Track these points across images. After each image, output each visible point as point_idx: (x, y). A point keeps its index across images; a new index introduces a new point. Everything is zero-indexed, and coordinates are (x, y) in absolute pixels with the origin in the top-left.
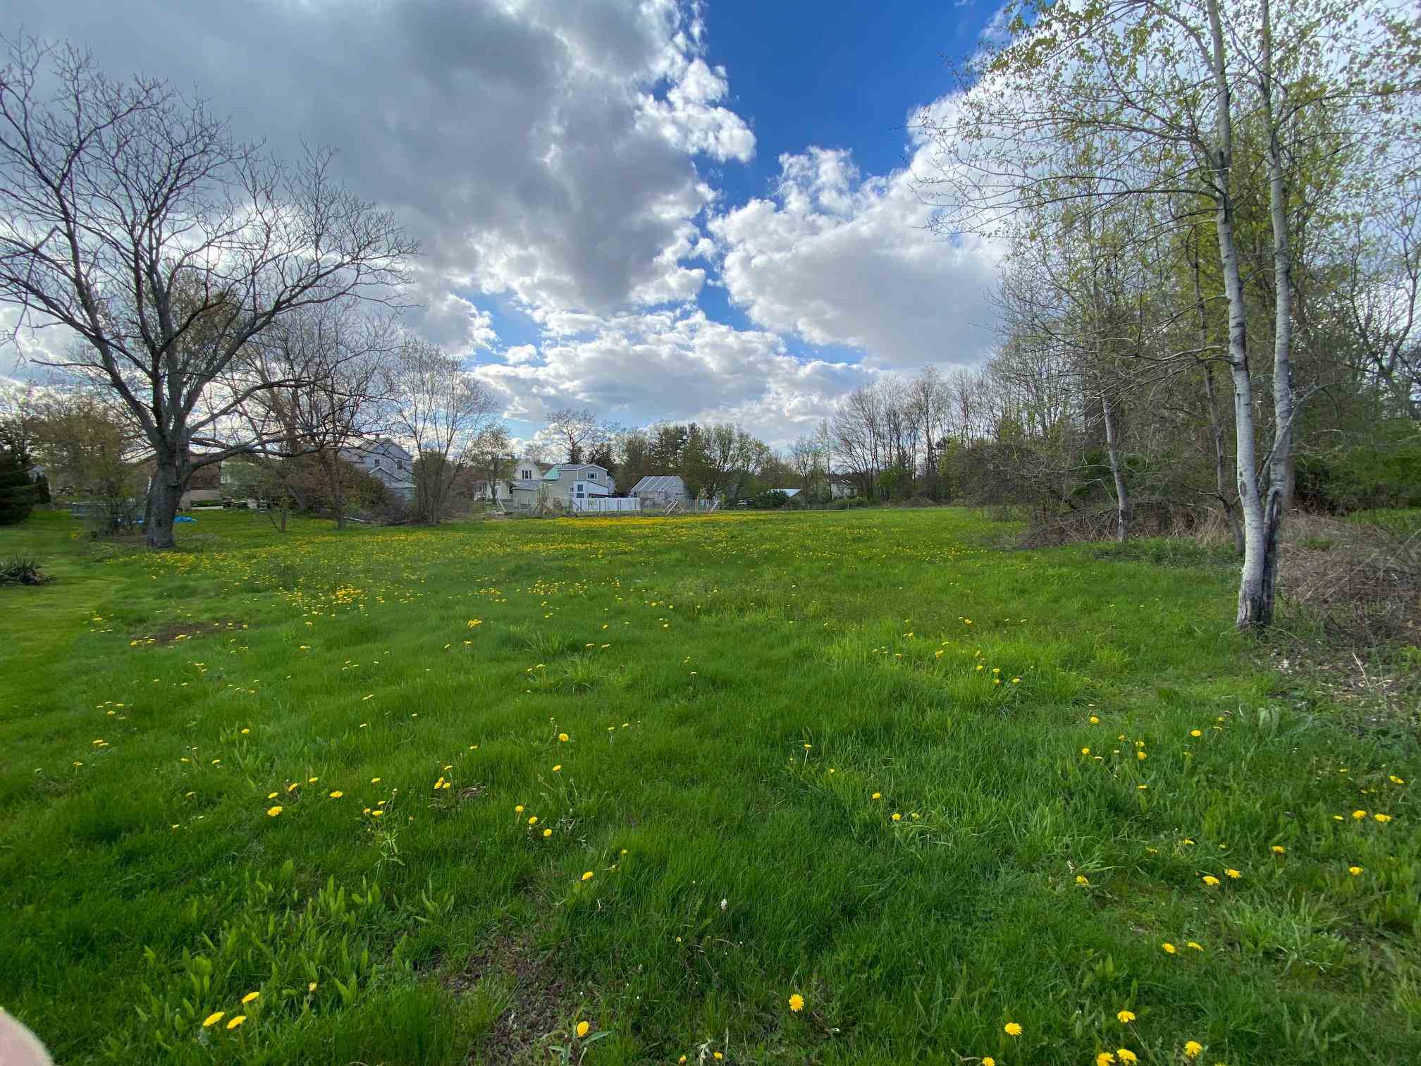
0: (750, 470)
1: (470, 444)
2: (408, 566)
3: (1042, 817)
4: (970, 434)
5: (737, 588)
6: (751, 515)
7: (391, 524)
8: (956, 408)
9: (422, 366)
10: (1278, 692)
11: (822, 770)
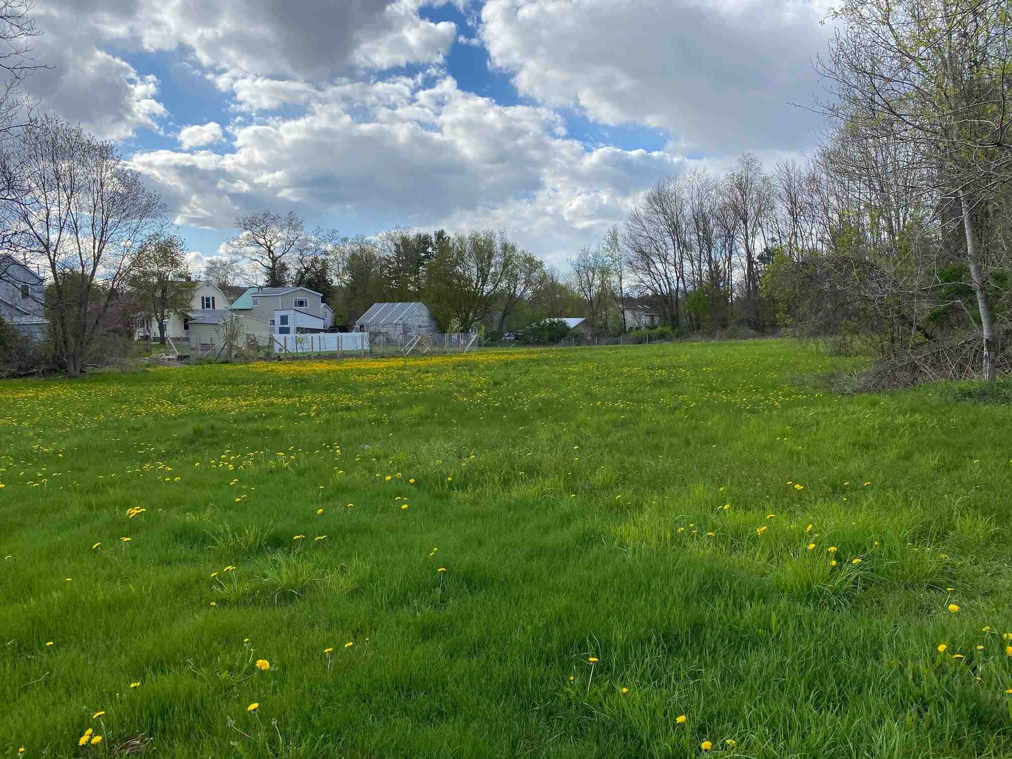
0: (518, 294)
1: (127, 262)
2: (39, 435)
4: (800, 243)
5: (500, 452)
6: (520, 354)
7: (14, 376)
9: (56, 152)
11: (612, 690)
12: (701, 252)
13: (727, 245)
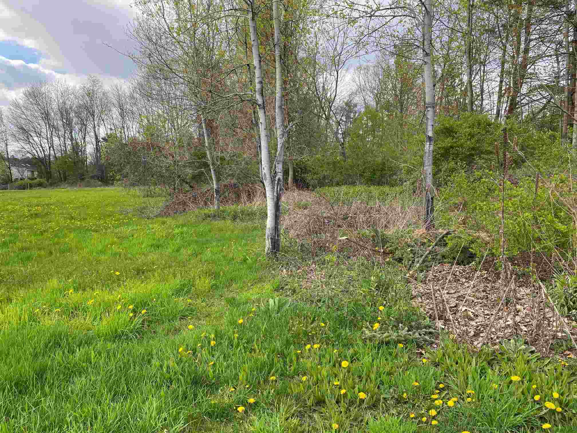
3: (151, 404)
10: (279, 289)
12: (65, 132)
13: (82, 130)
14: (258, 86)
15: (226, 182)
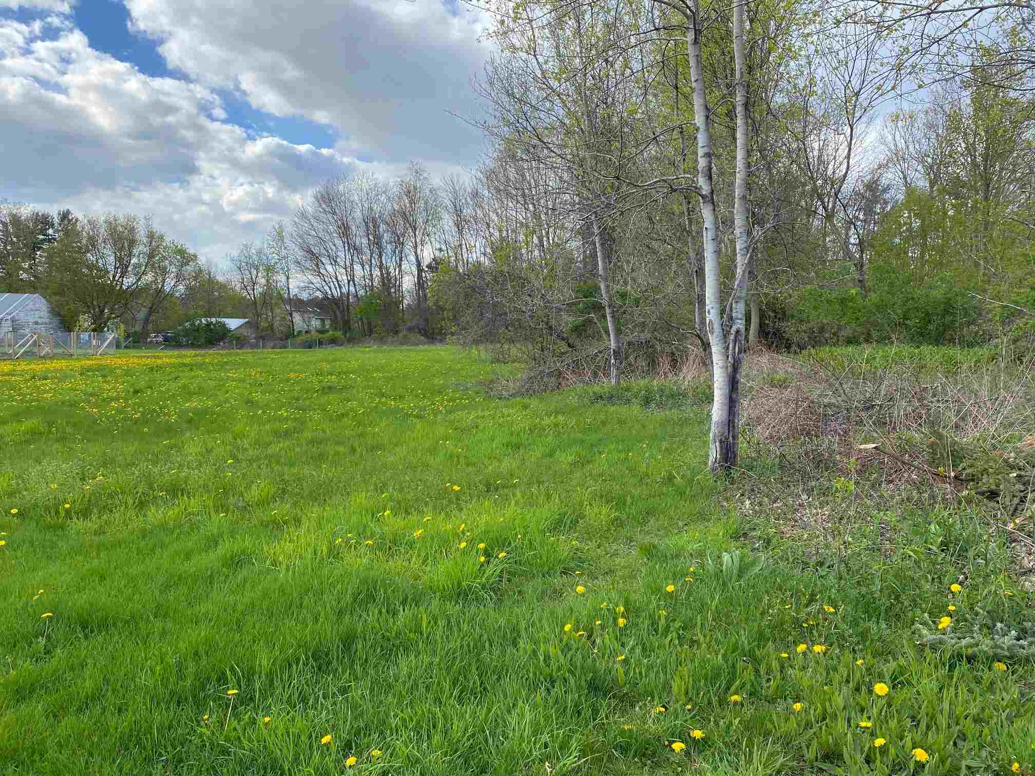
0: (168, 289)
3: (522, 716)
4: (465, 255)
8: (448, 221)
10: (740, 536)
12: (371, 256)
13: (397, 252)
14: (702, 163)
15: (630, 338)
